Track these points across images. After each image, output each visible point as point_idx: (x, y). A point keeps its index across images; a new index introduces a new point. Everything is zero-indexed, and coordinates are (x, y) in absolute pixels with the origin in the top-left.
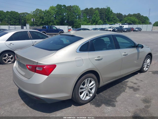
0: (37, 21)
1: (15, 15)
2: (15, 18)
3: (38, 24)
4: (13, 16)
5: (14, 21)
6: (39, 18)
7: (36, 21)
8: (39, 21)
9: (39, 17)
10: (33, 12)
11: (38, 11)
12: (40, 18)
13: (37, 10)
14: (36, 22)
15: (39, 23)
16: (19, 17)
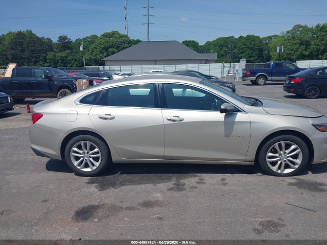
0: (292, 50)
1: (253, 43)
2: (251, 48)
3: (292, 57)
4: (249, 45)
5: (248, 54)
6: (299, 44)
7: (290, 52)
8: (297, 51)
9: (299, 42)
10: (285, 33)
11: (298, 30)
12: (301, 44)
13: (297, 27)
14: (288, 54)
15: (296, 55)
16: (260, 46)
